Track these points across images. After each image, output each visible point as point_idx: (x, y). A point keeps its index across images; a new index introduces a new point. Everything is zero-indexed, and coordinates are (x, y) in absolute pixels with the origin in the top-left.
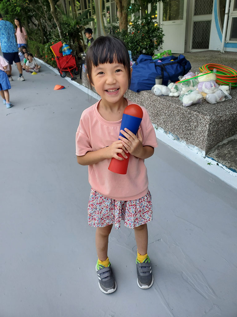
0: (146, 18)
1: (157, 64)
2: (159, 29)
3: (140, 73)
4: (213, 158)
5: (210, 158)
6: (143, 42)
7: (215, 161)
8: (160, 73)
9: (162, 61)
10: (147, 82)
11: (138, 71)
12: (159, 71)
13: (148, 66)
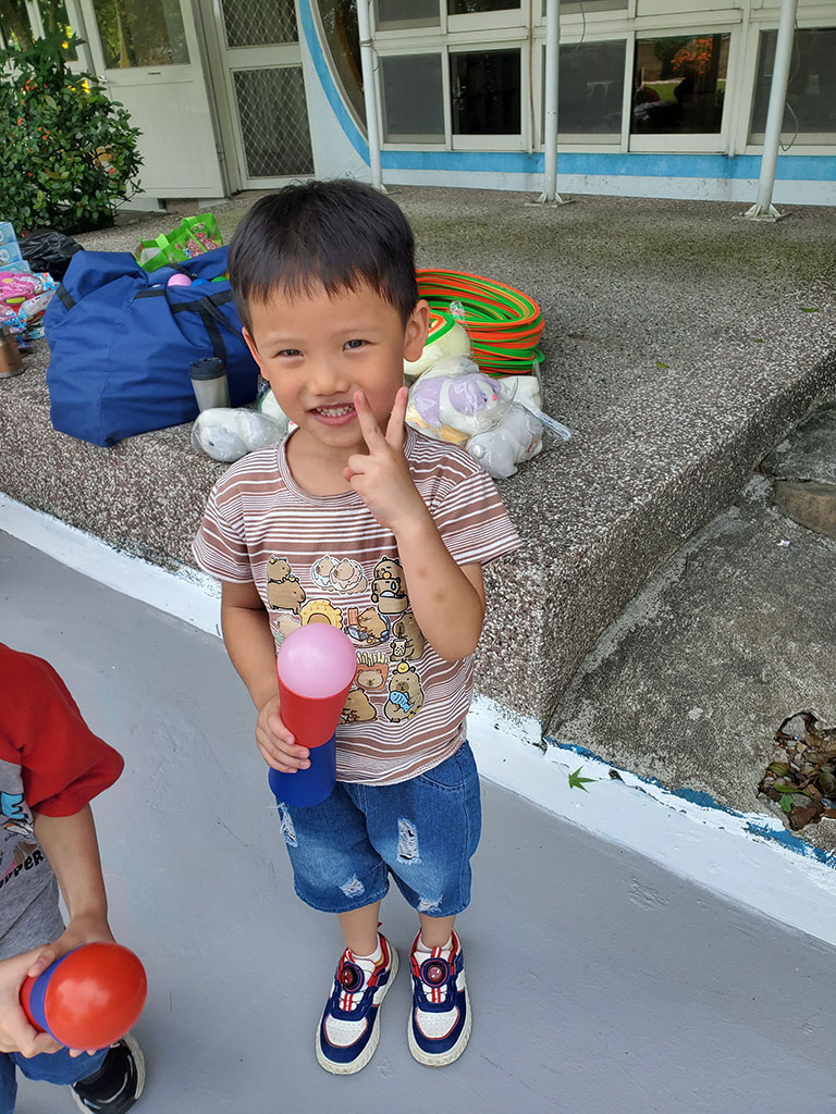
0: (36, 61)
1: (176, 300)
2: (105, 107)
3: (103, 354)
4: (582, 745)
5: (569, 748)
6: (52, 170)
7: (596, 762)
8: (206, 346)
9: (192, 279)
10: (148, 391)
11: (85, 343)
12: (200, 337)
13: (133, 311)
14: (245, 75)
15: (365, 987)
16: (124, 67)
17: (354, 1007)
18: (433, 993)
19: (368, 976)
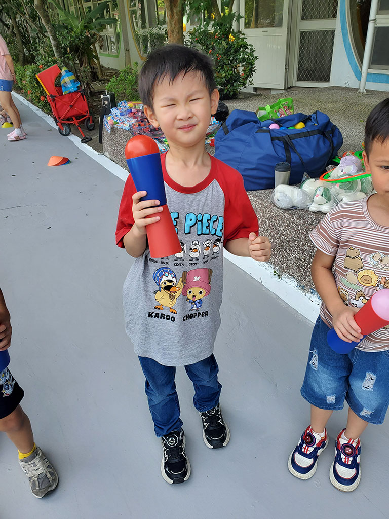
1: (274, 135)
2: (245, 46)
3: (238, 155)
6: (219, 73)
8: (283, 157)
9: (280, 126)
10: (254, 173)
11: (232, 149)
12: (281, 152)
13: (255, 138)
14: (306, 33)
15: (315, 446)
16: (252, 28)
17: (309, 452)
18: (346, 459)
19: (317, 442)
